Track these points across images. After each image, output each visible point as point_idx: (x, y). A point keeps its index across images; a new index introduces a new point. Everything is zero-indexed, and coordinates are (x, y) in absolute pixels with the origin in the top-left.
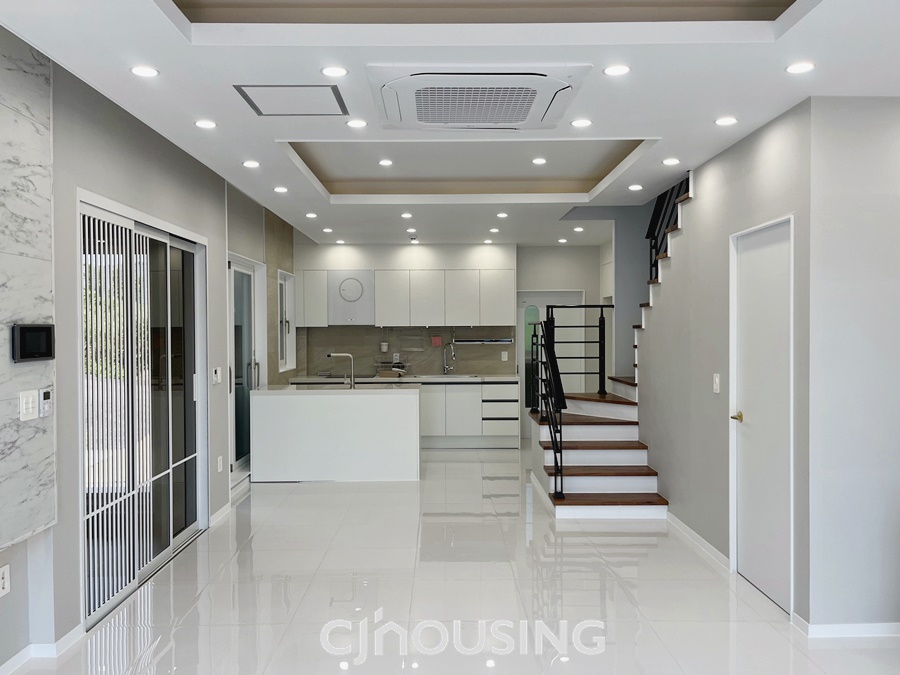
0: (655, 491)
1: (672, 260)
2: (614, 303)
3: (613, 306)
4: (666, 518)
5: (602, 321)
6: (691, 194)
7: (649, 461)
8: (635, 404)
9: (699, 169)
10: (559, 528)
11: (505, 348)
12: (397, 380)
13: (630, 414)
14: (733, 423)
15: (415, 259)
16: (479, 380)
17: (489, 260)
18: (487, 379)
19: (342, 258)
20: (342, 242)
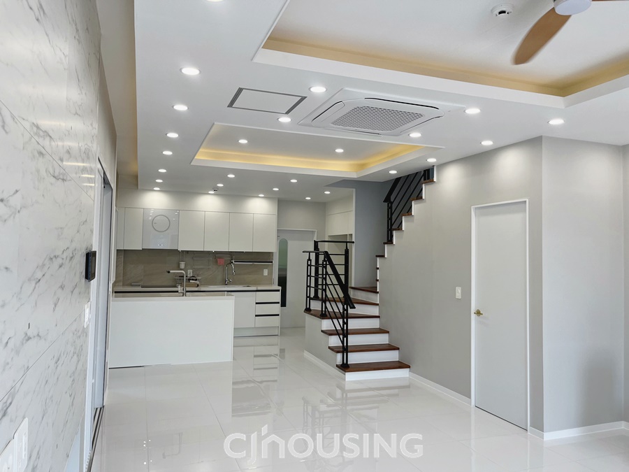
0: (397, 359)
1: (415, 217)
2: (353, 240)
3: (353, 242)
4: (408, 376)
5: (347, 252)
6: (435, 180)
7: (390, 340)
8: (377, 305)
9: (442, 166)
10: (347, 387)
11: (266, 267)
12: (196, 289)
13: (374, 311)
14: (473, 316)
15: (209, 204)
16: (254, 288)
17: (259, 208)
18: (259, 288)
19: (155, 201)
20: (158, 189)
